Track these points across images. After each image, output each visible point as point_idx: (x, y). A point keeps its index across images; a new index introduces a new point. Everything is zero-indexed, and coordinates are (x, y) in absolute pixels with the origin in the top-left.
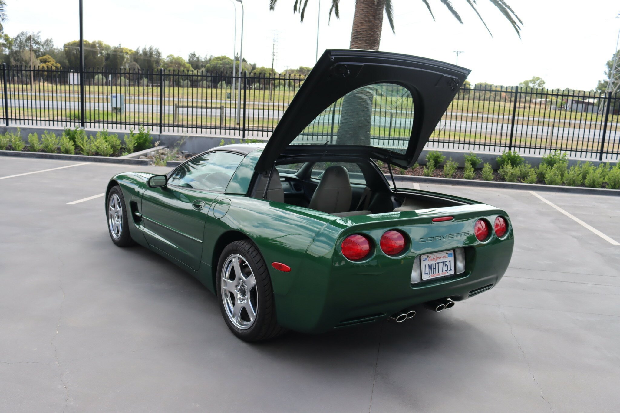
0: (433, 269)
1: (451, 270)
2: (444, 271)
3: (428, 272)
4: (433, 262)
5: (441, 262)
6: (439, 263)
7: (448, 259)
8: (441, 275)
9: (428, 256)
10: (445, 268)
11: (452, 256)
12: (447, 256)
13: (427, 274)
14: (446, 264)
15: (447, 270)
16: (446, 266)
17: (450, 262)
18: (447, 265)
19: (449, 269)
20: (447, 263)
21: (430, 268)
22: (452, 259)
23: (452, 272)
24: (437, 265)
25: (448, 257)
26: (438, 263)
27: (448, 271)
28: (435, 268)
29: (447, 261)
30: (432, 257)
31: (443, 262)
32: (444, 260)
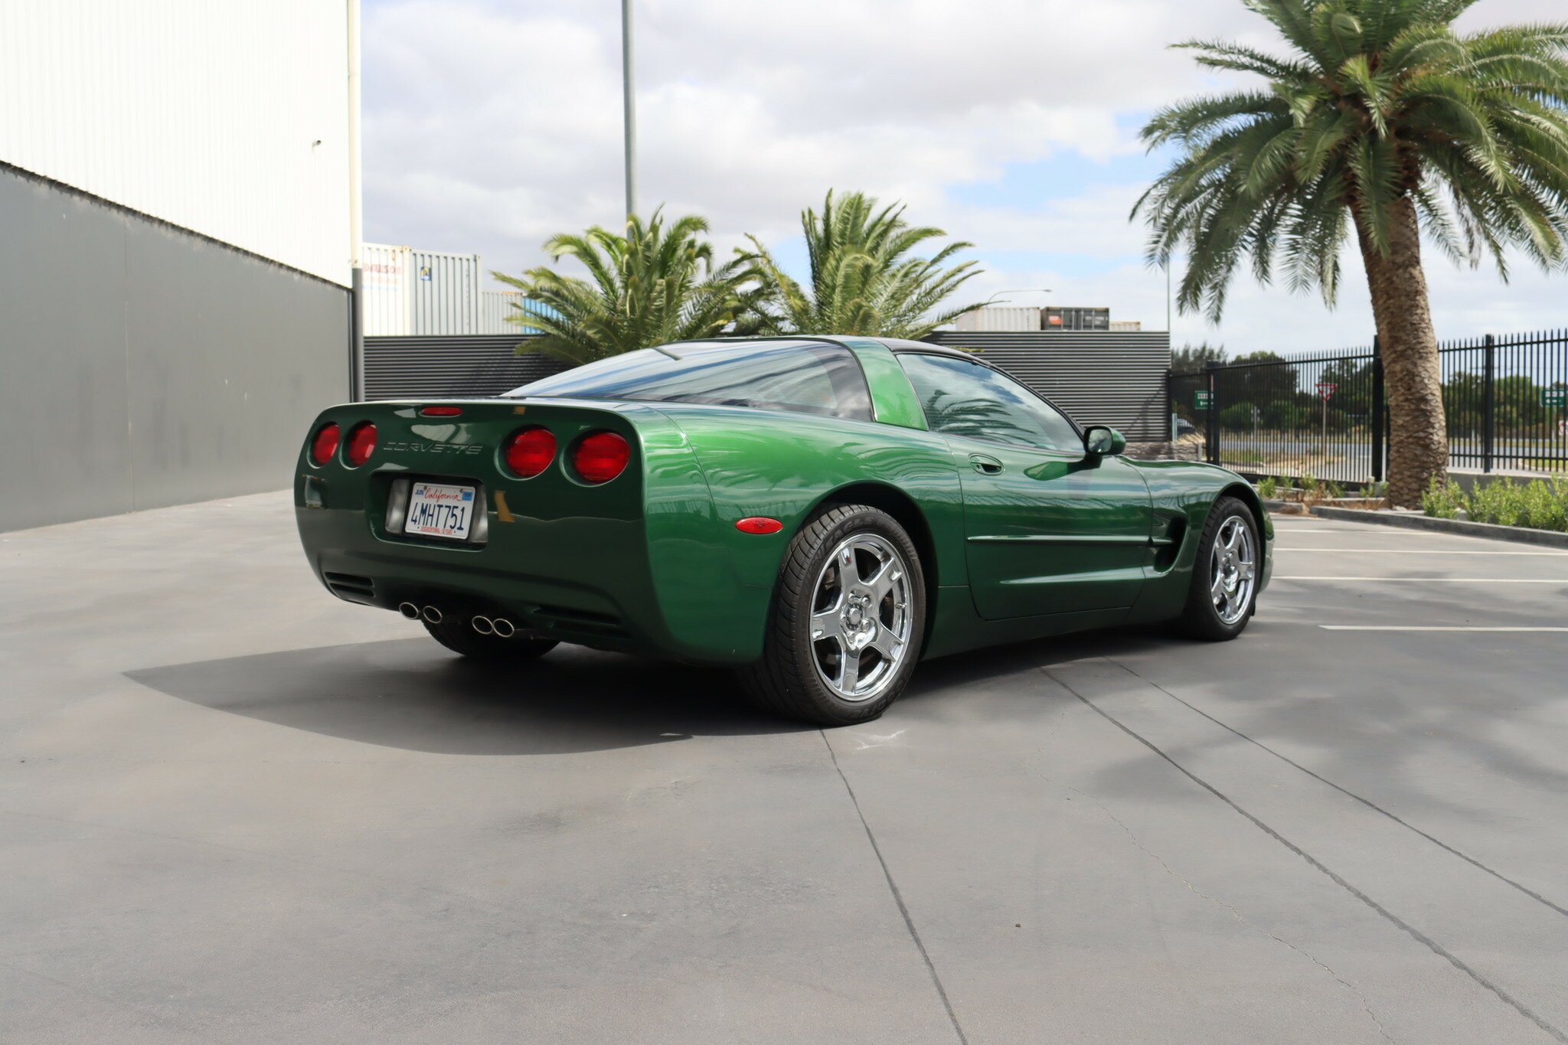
0: (429, 515)
1: (460, 528)
2: (448, 527)
3: (418, 519)
4: (433, 502)
5: (446, 507)
6: (442, 506)
7: (461, 505)
8: (441, 533)
9: (425, 488)
10: (451, 521)
11: (470, 500)
12: (460, 496)
13: (415, 521)
14: (454, 513)
15: (453, 525)
16: (454, 517)
17: (463, 510)
18: (455, 515)
19: (458, 525)
20: (457, 512)
21: (423, 511)
22: (469, 506)
23: (463, 535)
24: (437, 509)
25: (463, 499)
26: (440, 506)
27: (456, 529)
28: (432, 515)
29: (457, 507)
30: (432, 492)
31: (450, 507)
32: (452, 503)
